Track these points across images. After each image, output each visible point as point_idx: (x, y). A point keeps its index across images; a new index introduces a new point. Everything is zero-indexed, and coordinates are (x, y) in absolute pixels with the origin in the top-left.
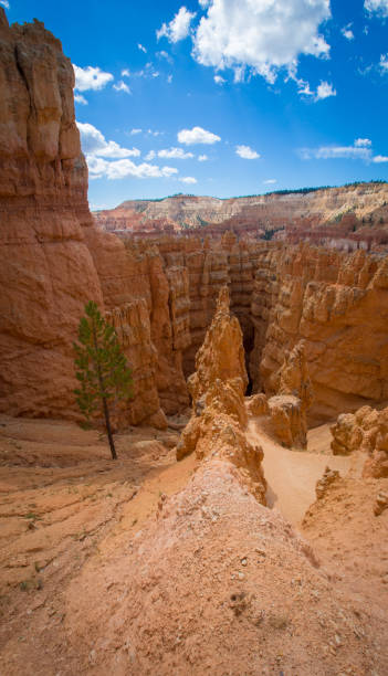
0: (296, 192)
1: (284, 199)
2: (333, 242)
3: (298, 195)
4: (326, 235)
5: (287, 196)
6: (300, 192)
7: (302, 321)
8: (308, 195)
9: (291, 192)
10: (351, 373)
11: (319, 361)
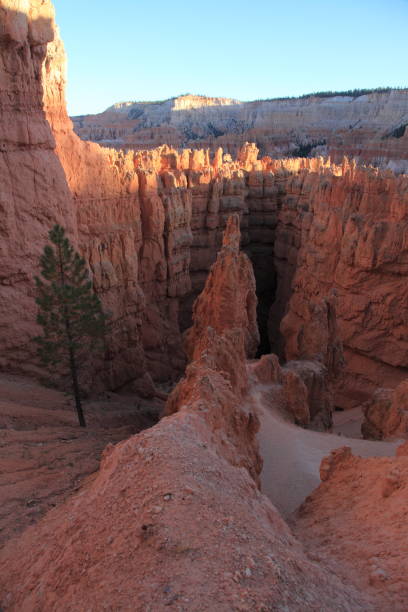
0: (343, 94)
1: (326, 103)
2: (391, 162)
3: (347, 99)
4: (382, 154)
5: (329, 100)
6: (349, 94)
7: (340, 265)
8: (360, 99)
9: (337, 94)
10: (401, 339)
11: (359, 320)
